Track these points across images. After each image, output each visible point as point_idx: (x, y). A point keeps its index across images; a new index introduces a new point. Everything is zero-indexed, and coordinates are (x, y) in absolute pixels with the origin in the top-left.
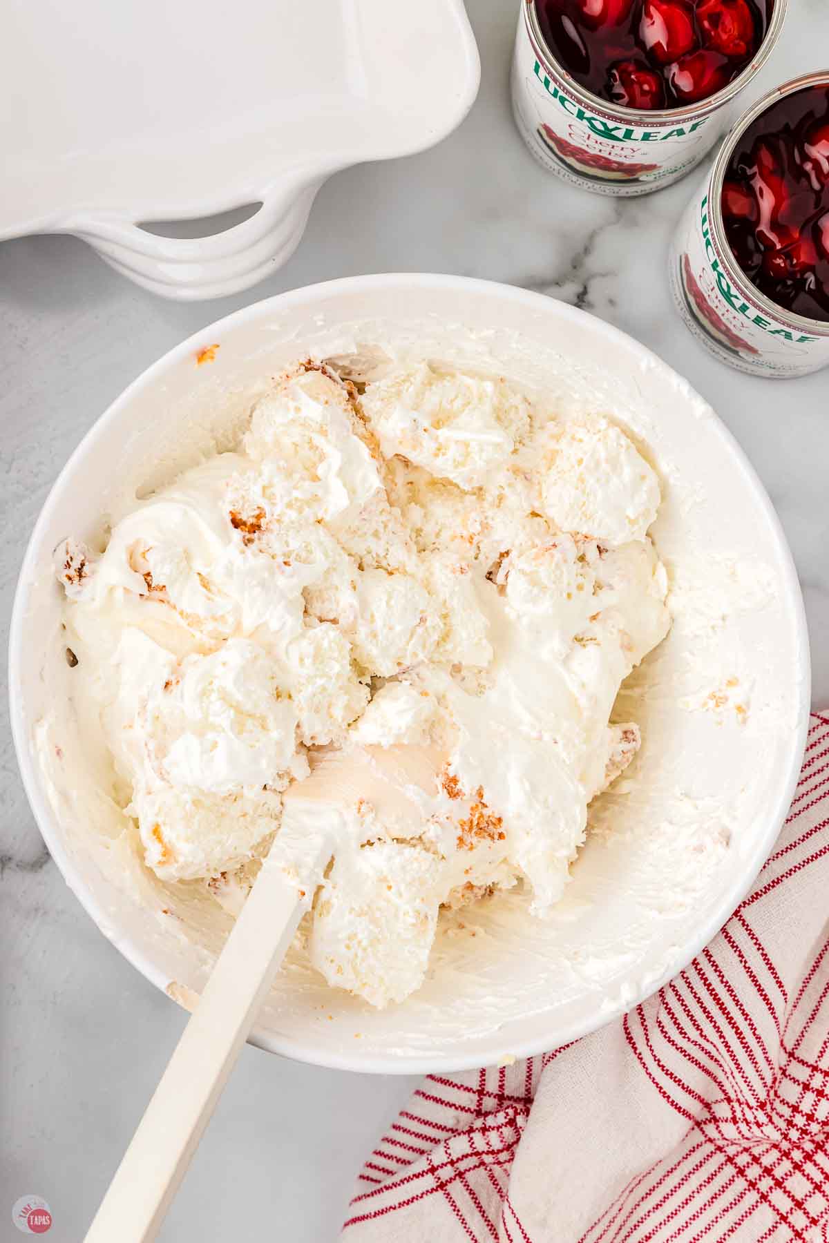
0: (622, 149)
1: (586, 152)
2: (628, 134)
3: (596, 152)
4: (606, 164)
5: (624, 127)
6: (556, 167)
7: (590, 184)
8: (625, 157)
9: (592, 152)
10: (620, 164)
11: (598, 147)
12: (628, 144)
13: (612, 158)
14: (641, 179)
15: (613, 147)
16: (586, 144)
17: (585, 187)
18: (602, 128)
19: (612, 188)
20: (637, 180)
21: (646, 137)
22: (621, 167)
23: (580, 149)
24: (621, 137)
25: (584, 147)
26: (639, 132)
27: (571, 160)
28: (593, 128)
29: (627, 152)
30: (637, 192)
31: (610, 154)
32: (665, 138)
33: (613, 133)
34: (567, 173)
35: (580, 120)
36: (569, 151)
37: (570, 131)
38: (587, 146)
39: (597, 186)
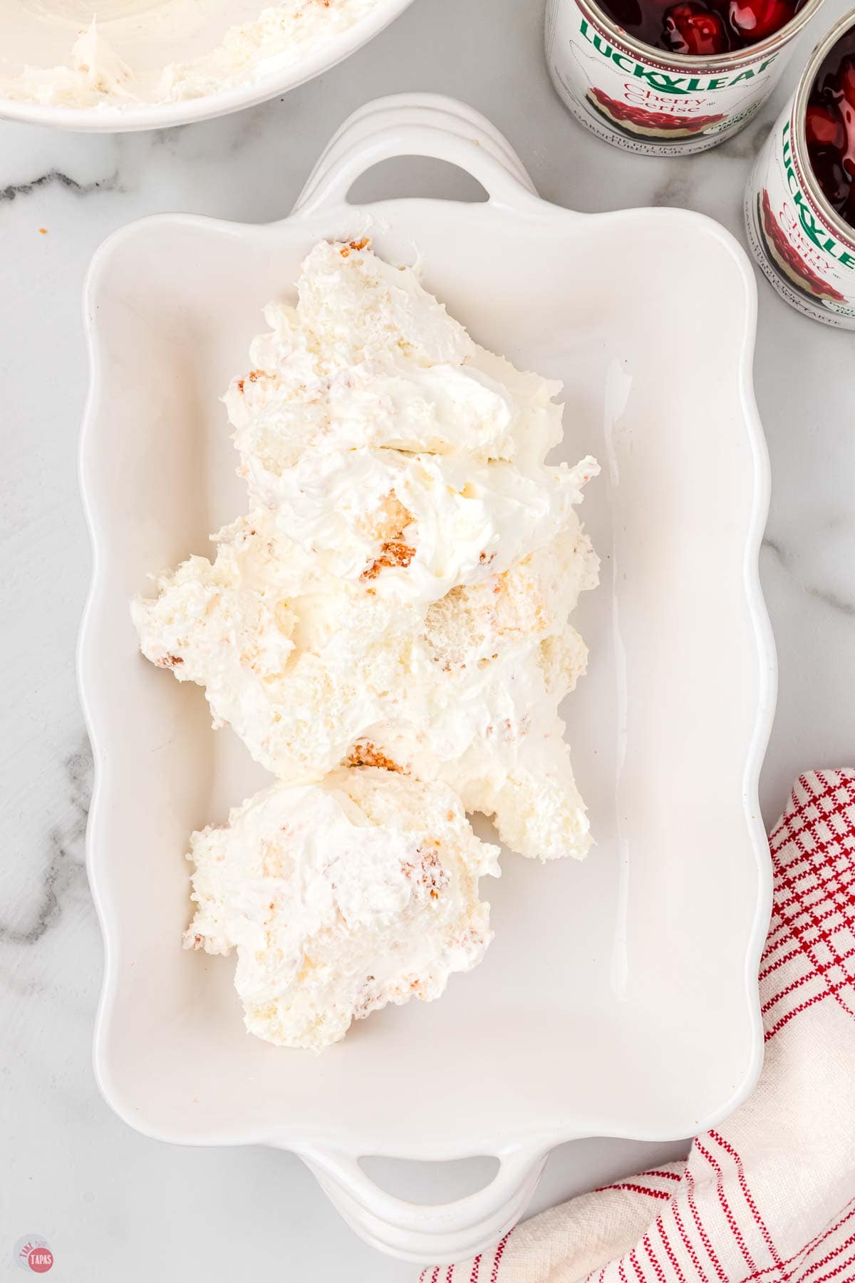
0: (686, 102)
1: (645, 112)
2: (693, 85)
3: (657, 110)
4: (667, 122)
5: (689, 77)
6: (610, 134)
7: (649, 147)
8: (689, 110)
9: (651, 110)
10: (684, 119)
11: (659, 104)
12: (694, 95)
13: (675, 114)
14: (705, 133)
15: (676, 102)
16: (645, 102)
17: (644, 151)
18: (663, 82)
19: (674, 147)
20: (701, 135)
21: (713, 85)
22: (685, 123)
23: (639, 109)
24: (685, 89)
25: (644, 107)
26: (705, 80)
27: (627, 124)
28: (654, 84)
29: (692, 105)
30: (700, 148)
31: (672, 110)
32: (733, 83)
33: (676, 86)
34: (623, 139)
35: (639, 78)
36: (625, 114)
37: (627, 92)
38: (647, 104)
39: (656, 148)
